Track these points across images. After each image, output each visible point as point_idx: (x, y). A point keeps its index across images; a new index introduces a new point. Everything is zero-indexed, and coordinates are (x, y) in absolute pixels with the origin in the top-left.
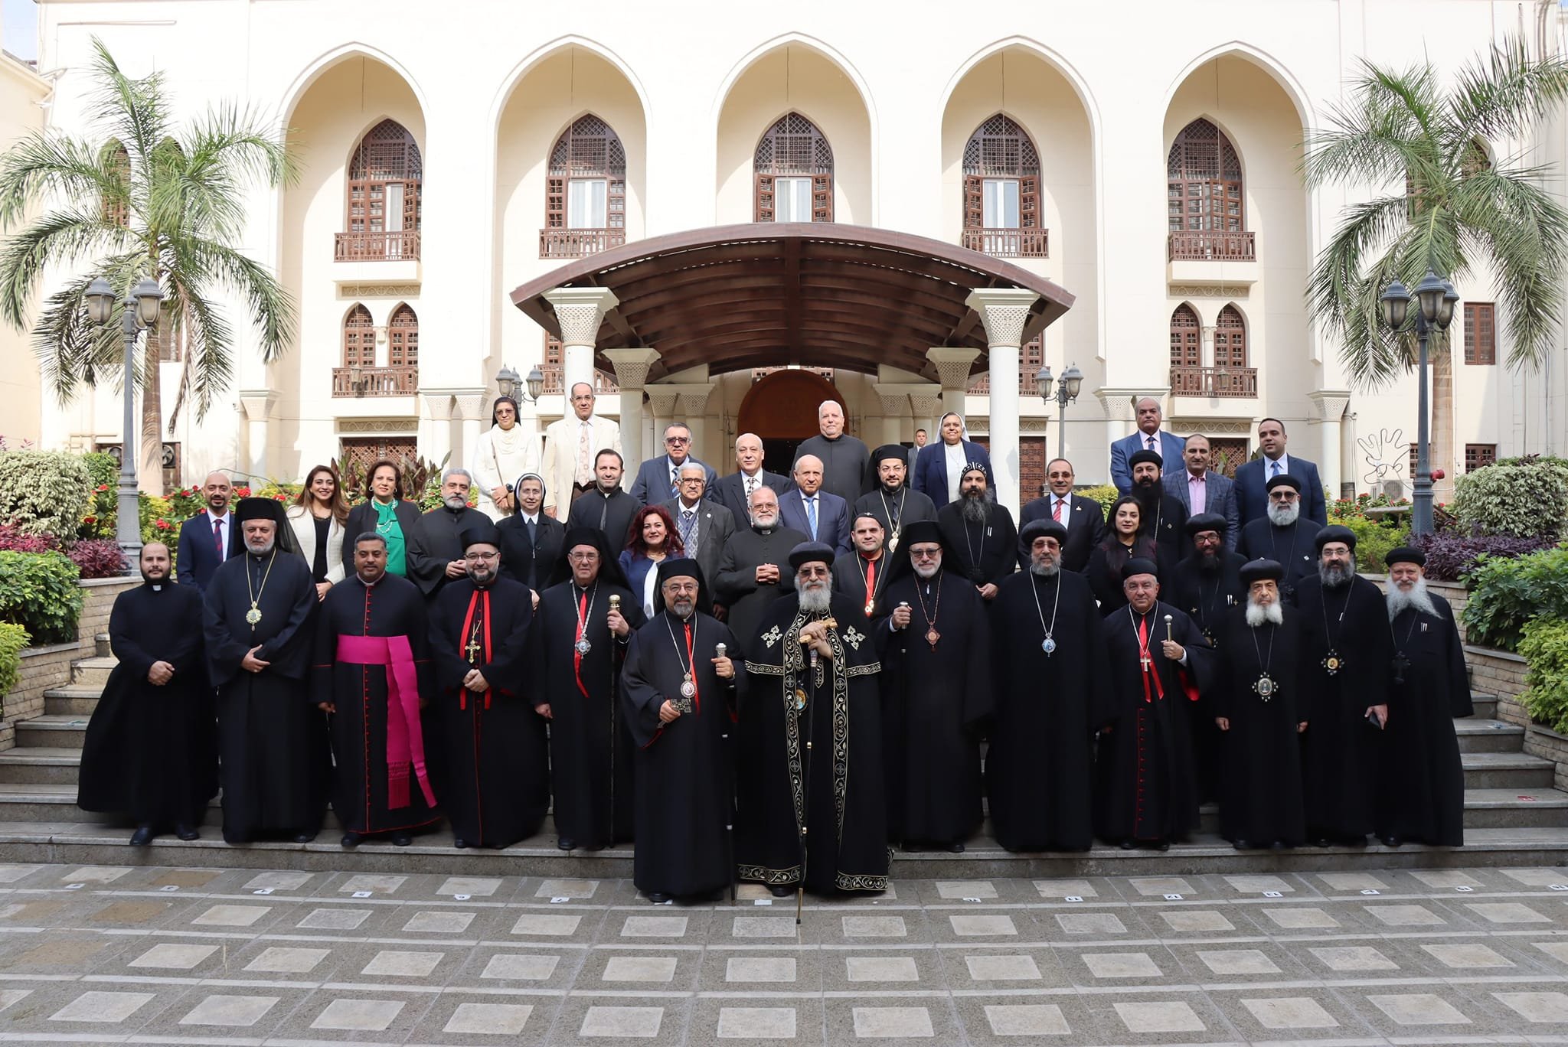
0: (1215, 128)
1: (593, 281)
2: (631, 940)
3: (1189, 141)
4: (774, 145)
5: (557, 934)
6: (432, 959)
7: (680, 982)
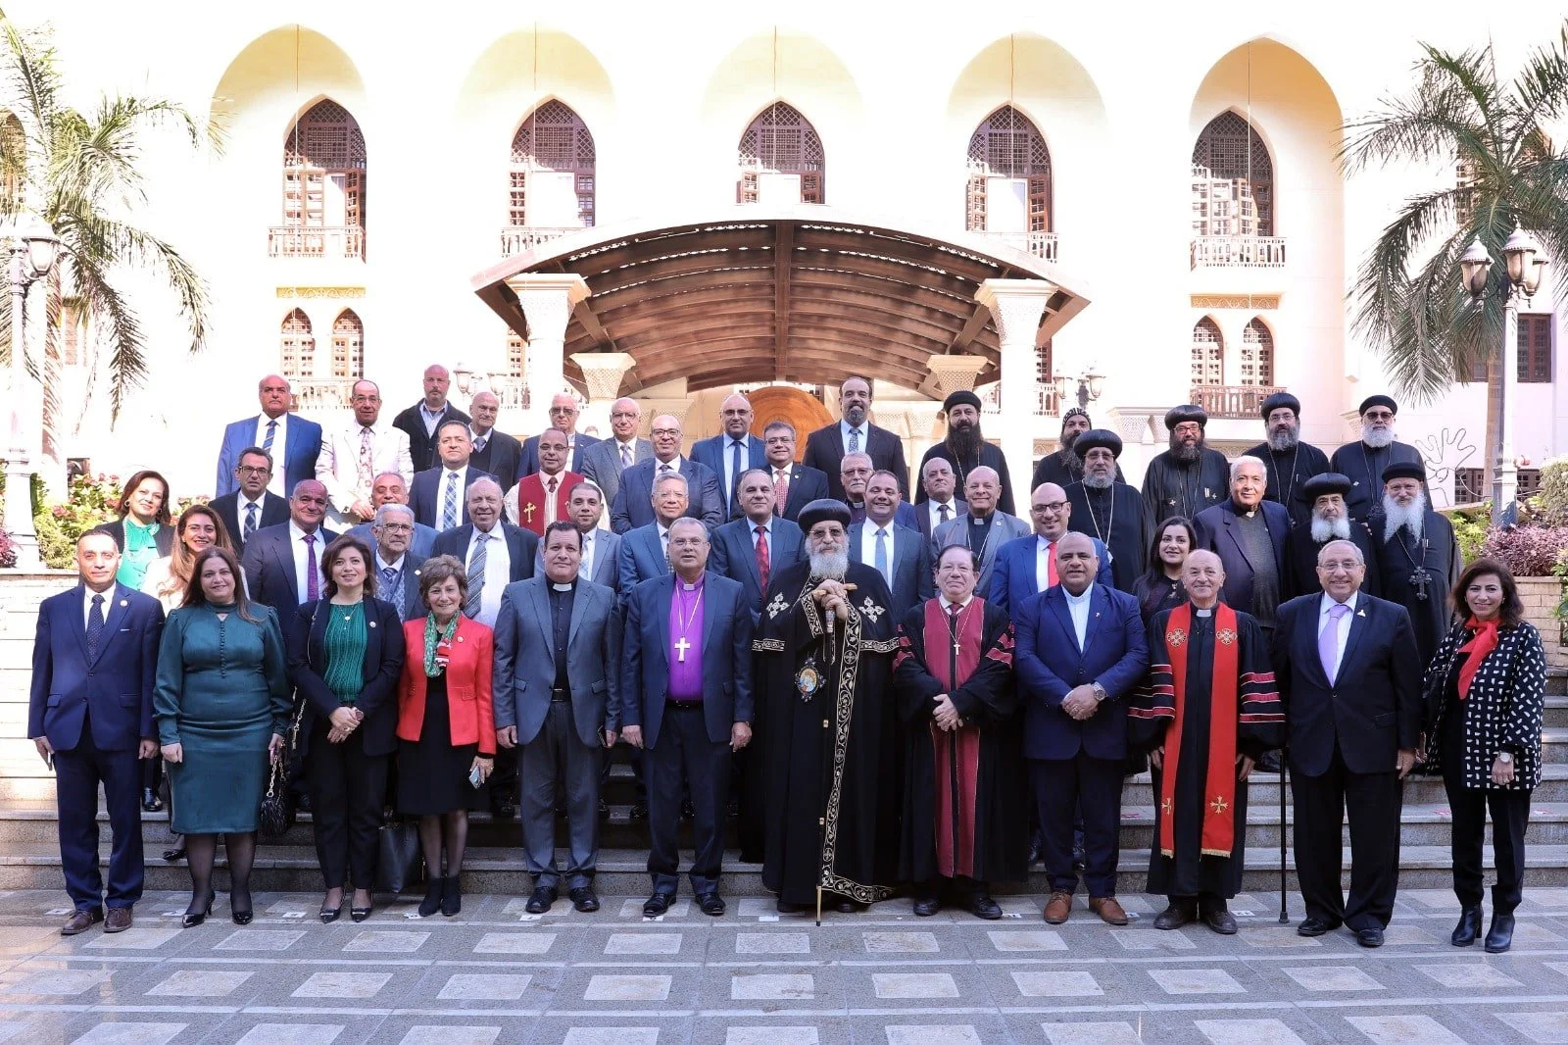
0: (1245, 123)
1: (561, 267)
2: (615, 958)
3: (1216, 135)
4: (759, 138)
5: (527, 952)
6: (378, 981)
7: (676, 1000)
